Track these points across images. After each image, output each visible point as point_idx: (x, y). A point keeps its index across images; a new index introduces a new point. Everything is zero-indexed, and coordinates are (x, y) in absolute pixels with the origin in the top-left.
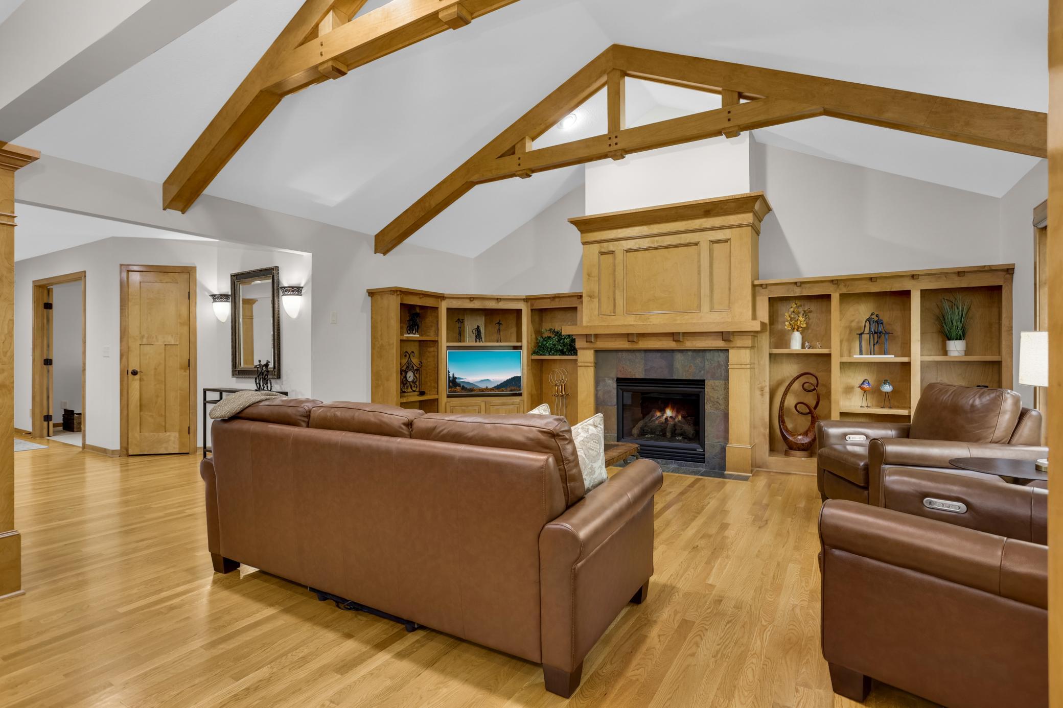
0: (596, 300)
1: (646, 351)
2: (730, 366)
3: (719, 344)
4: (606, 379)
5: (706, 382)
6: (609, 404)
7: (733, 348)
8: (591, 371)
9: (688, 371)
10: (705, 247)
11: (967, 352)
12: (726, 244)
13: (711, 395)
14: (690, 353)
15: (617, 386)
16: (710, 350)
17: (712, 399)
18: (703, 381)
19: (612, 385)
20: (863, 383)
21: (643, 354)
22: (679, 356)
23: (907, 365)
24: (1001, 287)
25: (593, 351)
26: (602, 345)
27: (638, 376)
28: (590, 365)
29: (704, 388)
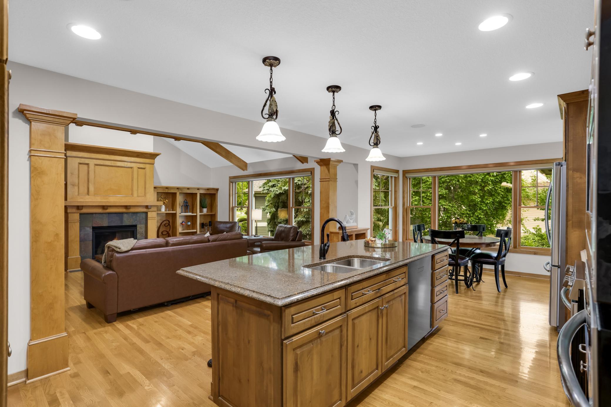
0: (76, 188)
1: (109, 213)
2: (148, 219)
3: (145, 210)
4: (86, 228)
5: (138, 225)
6: (88, 240)
7: (150, 211)
8: (78, 225)
9: (130, 221)
10: (135, 169)
11: (207, 212)
12: (144, 170)
13: (139, 230)
14: (130, 214)
15: (93, 230)
16: (139, 212)
17: (140, 232)
18: (136, 225)
19: (89, 231)
20: (182, 222)
21: (107, 215)
22: (125, 215)
23: (196, 216)
24: (215, 194)
25: (79, 214)
26: (84, 211)
27: (104, 225)
28: (77, 221)
29: (137, 228)
